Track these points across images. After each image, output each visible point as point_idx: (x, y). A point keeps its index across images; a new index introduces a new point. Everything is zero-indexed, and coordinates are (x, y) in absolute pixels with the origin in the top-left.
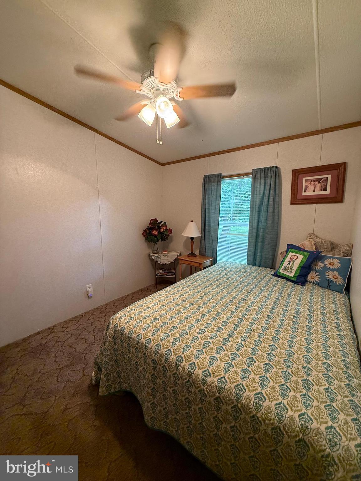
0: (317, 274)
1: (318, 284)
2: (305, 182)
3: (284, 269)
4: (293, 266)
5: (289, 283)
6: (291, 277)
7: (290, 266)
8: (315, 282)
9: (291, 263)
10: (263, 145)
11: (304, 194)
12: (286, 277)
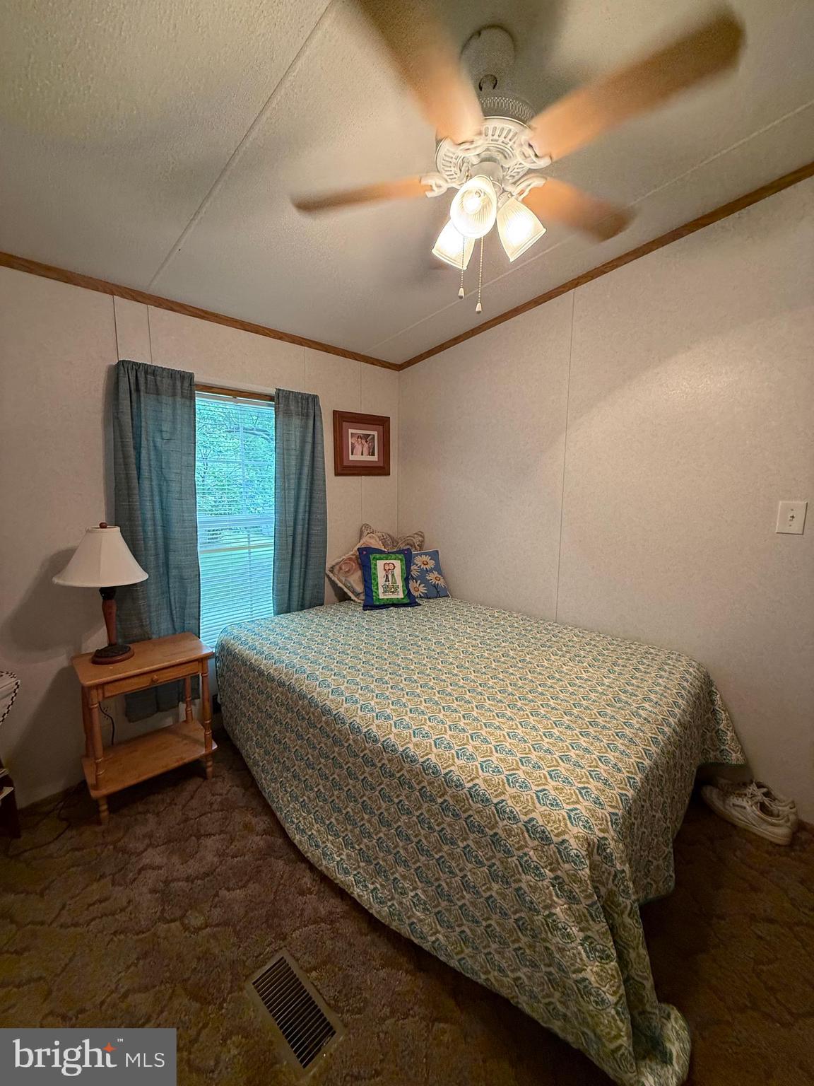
0: (419, 582)
1: (427, 597)
2: (352, 437)
3: (385, 592)
4: (395, 581)
5: (401, 610)
6: (402, 599)
7: (390, 582)
8: (422, 595)
9: (390, 577)
10: (280, 338)
11: (351, 458)
12: (395, 602)
